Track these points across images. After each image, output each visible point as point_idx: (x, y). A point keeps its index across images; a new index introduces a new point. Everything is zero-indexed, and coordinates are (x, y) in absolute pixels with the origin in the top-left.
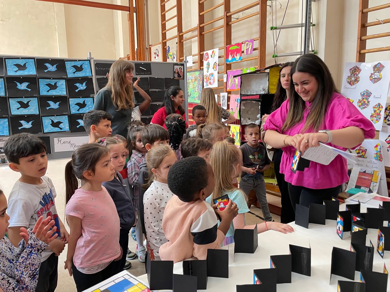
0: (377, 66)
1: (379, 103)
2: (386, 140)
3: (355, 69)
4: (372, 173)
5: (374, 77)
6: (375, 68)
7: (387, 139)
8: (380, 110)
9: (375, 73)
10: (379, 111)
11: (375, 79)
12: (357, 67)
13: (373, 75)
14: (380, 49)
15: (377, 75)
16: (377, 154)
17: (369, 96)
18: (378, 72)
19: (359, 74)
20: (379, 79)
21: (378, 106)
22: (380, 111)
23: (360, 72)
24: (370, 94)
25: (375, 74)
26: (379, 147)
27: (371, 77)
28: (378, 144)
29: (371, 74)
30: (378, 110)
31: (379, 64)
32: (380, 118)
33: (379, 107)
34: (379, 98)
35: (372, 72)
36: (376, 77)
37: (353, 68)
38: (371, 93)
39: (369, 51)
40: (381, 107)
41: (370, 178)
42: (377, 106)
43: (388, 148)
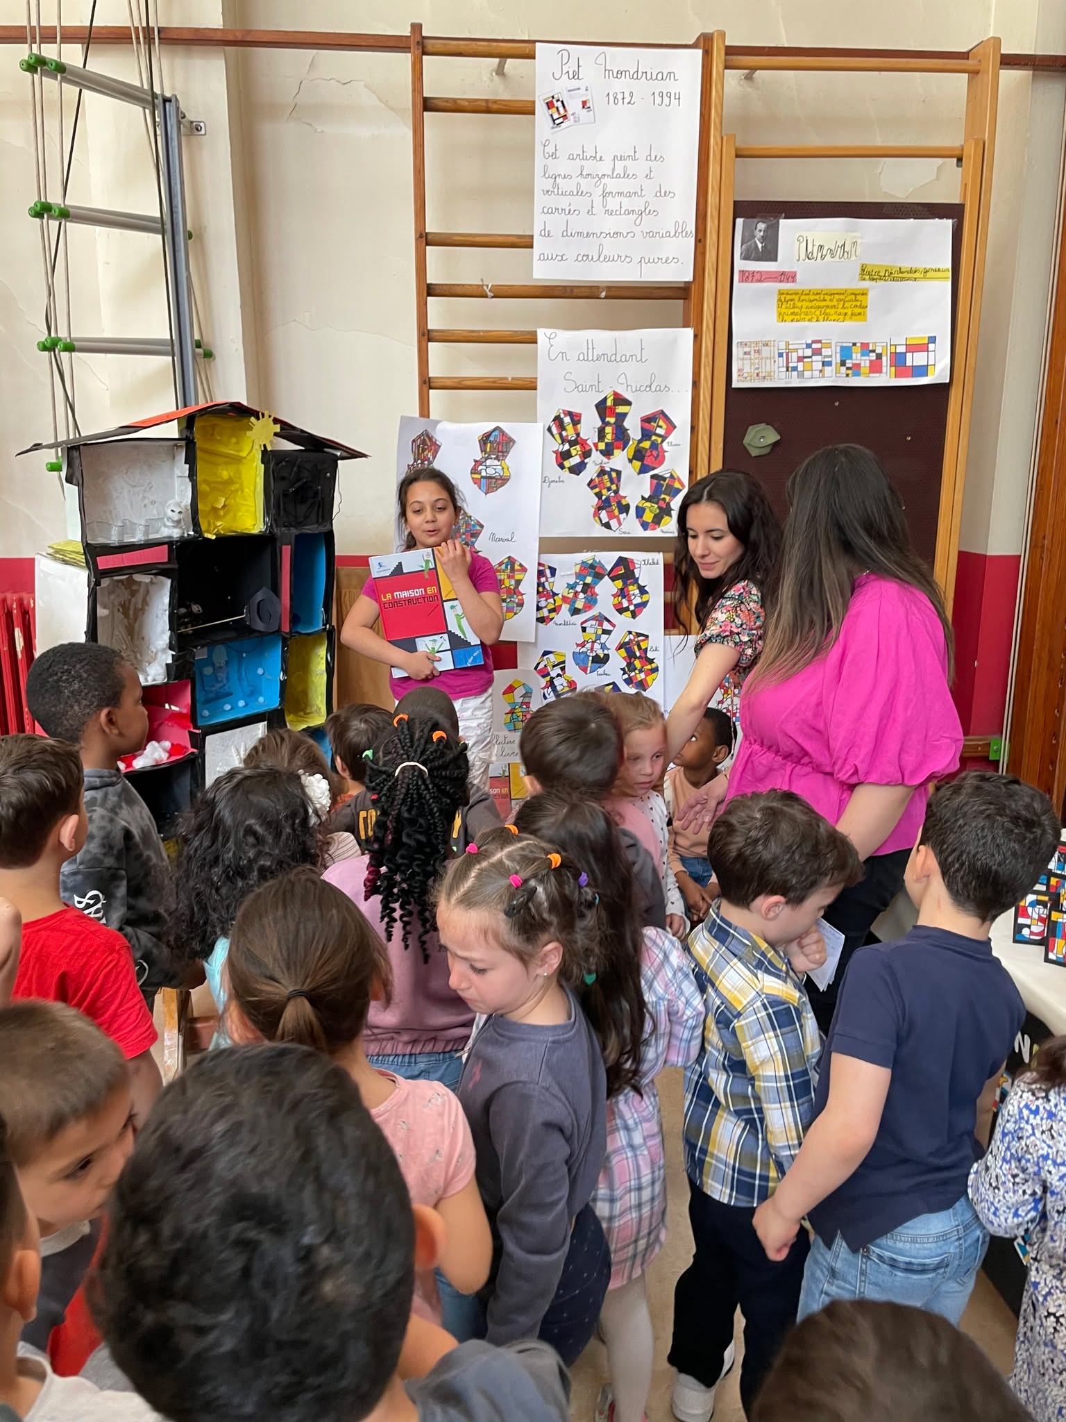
0: (492, 438)
1: (509, 558)
2: (536, 668)
3: (424, 442)
4: (507, 774)
5: (484, 474)
6: (485, 444)
7: (538, 664)
8: (518, 577)
9: (486, 459)
10: (513, 582)
11: (489, 478)
12: (428, 435)
13: (480, 468)
14: (494, 382)
15: (493, 467)
16: (512, 712)
17: (475, 535)
18: (497, 458)
19: (434, 458)
20: (504, 480)
21: (507, 567)
22: (518, 582)
23: (436, 452)
24: (478, 528)
25: (488, 462)
26: (519, 692)
27: (474, 471)
28: (516, 681)
29: (476, 461)
30: (509, 577)
31: (496, 433)
32: (521, 604)
33: (513, 570)
34: (507, 540)
35: (479, 456)
36: (491, 472)
37: (419, 437)
38: (482, 526)
39: (459, 383)
40: (517, 567)
41: (505, 791)
42: (503, 566)
43: (543, 688)
